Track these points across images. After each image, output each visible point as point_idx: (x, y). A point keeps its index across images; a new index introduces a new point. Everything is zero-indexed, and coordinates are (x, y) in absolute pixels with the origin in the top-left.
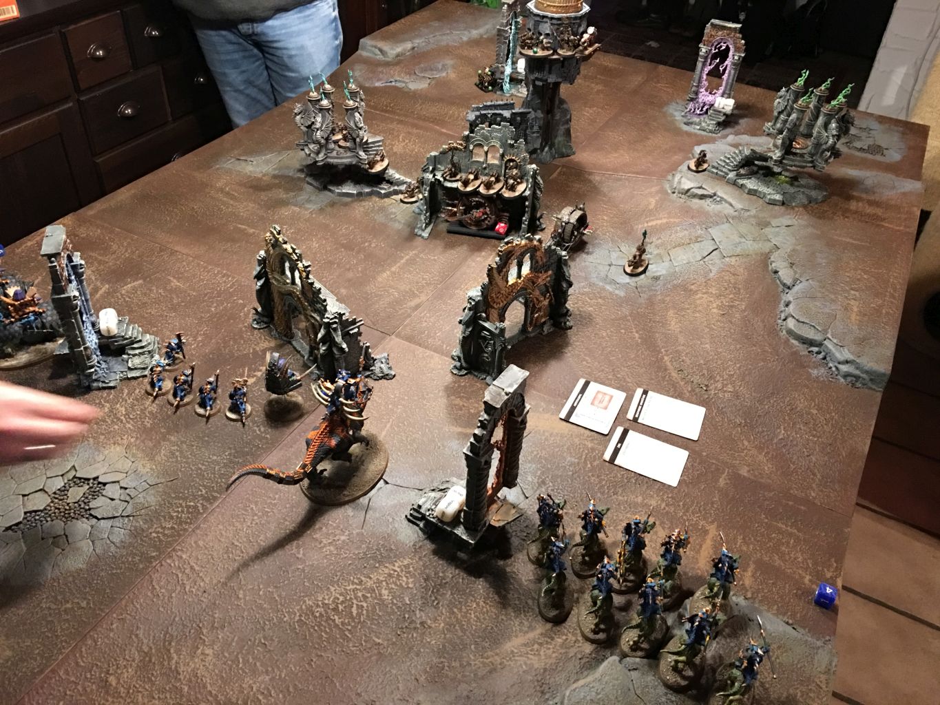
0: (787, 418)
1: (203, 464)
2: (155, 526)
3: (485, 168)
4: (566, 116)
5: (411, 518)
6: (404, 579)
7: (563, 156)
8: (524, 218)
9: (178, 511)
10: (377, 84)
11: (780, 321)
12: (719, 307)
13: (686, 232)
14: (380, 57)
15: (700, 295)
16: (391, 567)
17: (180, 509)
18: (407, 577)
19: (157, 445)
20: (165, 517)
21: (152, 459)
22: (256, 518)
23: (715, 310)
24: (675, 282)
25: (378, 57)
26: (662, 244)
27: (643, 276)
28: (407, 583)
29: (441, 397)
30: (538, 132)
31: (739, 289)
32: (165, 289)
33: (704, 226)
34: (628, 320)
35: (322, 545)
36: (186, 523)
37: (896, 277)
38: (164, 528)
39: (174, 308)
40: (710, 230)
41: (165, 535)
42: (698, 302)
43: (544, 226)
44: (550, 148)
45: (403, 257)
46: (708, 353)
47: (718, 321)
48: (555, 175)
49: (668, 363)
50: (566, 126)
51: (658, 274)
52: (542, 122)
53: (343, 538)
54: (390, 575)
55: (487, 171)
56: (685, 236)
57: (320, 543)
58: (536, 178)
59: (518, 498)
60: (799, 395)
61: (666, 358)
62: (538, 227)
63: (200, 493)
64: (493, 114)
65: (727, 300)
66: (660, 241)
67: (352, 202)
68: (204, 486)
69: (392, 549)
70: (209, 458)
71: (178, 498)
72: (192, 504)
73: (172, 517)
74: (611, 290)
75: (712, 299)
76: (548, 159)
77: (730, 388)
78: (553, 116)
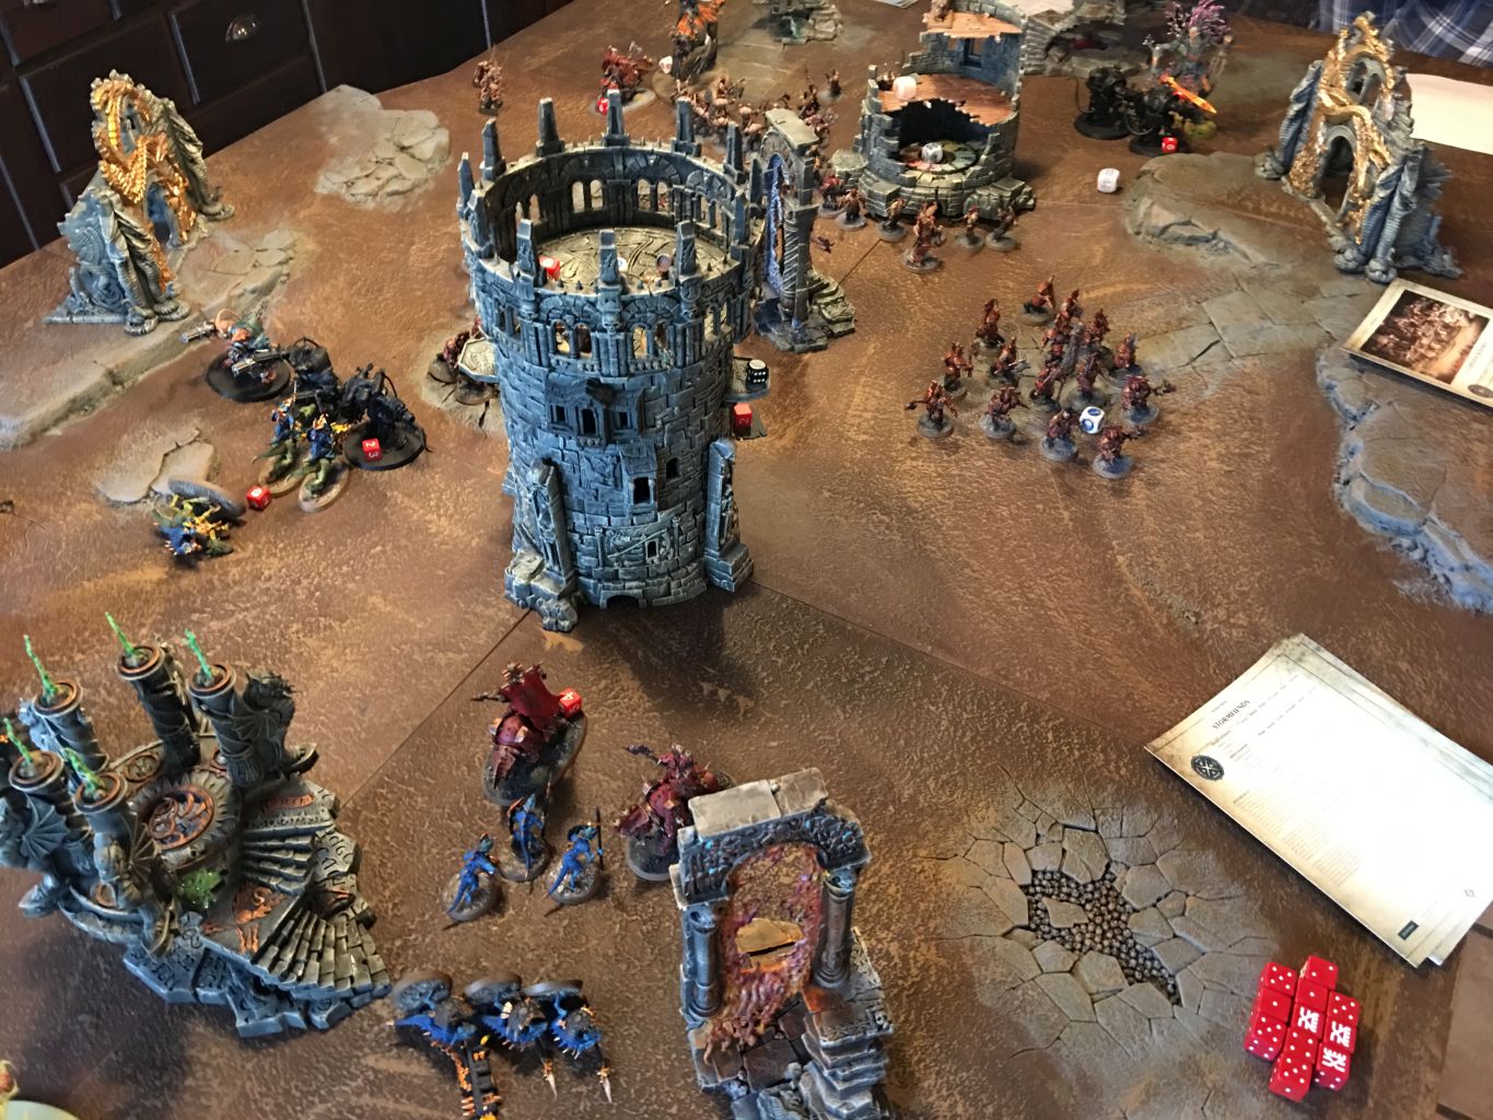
11: (1337, 486)
12: (1221, 458)
13: (1160, 309)
23: (1214, 464)
31: (1260, 420)
33: (1193, 297)
34: (1050, 485)
40: (1204, 304)
42: (1182, 447)
46: (1200, 549)
47: (1219, 485)
49: (1124, 569)
56: (1157, 318)
60: (1374, 634)
61: (1120, 559)
65: (1238, 442)
75: (1209, 442)
77: (1242, 619)
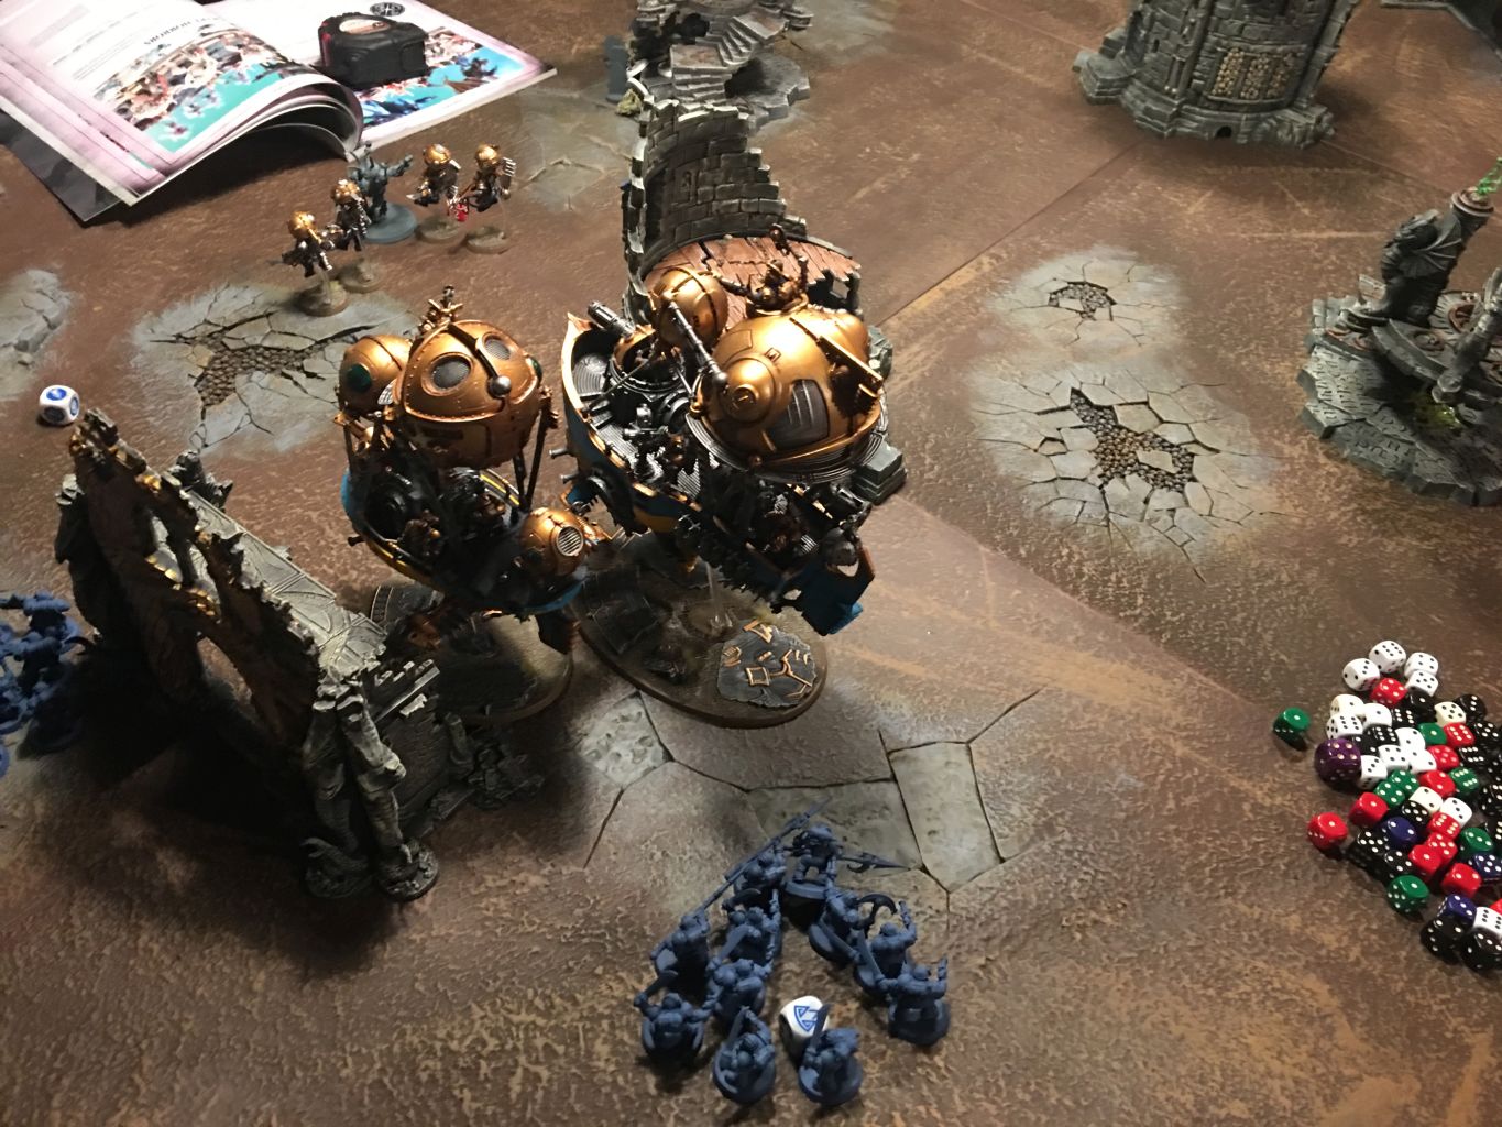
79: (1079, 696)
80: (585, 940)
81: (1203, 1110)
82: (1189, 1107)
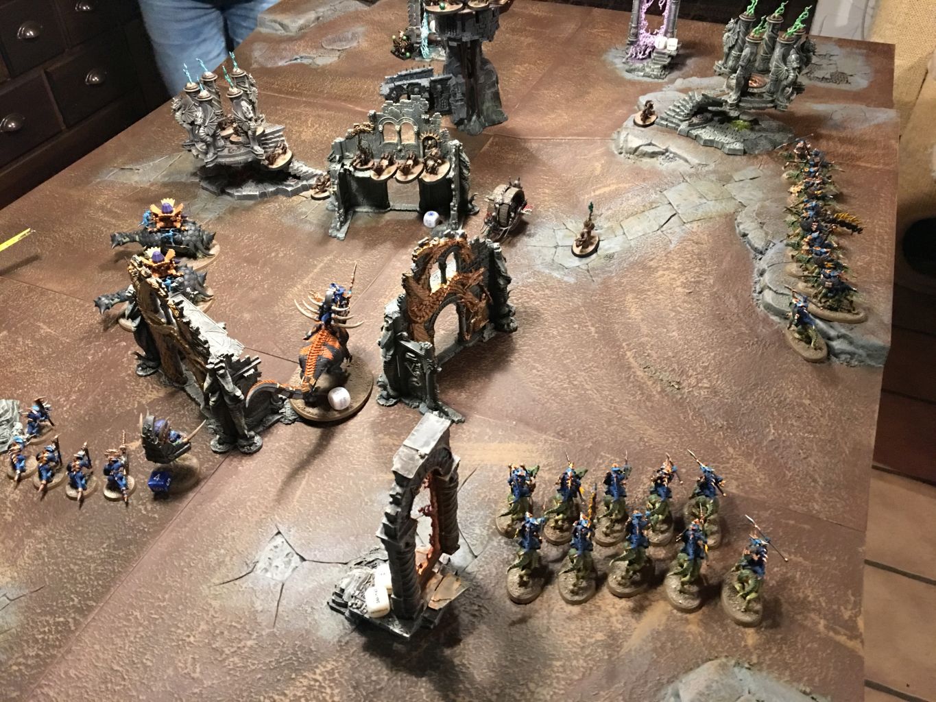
0: (775, 413)
1: (75, 564)
2: (16, 655)
3: (400, 151)
4: (491, 78)
5: (334, 605)
6: (328, 690)
7: (494, 123)
8: (452, 204)
9: (44, 632)
10: (281, 63)
11: (755, 295)
12: (684, 285)
13: (638, 197)
14: (281, 32)
15: (660, 273)
16: (311, 676)
17: (46, 629)
18: (331, 687)
19: (19, 545)
20: (27, 642)
21: (13, 563)
22: (141, 629)
23: (679, 289)
24: (631, 259)
25: (279, 33)
26: (613, 216)
27: (594, 256)
28: (332, 696)
29: (367, 436)
30: (462, 100)
31: (705, 260)
32: (33, 338)
33: (658, 189)
34: (581, 312)
35: (224, 656)
36: (54, 647)
37: (882, 227)
38: (26, 657)
39: (42, 363)
40: (665, 192)
41: (27, 666)
42: (659, 280)
43: (477, 209)
44: (479, 117)
45: (316, 265)
46: (677, 343)
47: (684, 302)
48: (486, 147)
49: (631, 360)
50: (493, 90)
51: (611, 251)
52: (464, 88)
53: (249, 643)
54: (310, 688)
55: (402, 154)
56: (637, 203)
57: (221, 654)
58: (460, 156)
59: (465, 559)
60: (787, 384)
61: (629, 354)
62: (470, 211)
63: (71, 603)
64: (410, 84)
65: (693, 274)
66: (610, 212)
67: (255, 204)
68: (77, 593)
69: (312, 651)
70: (83, 554)
71: (44, 613)
72: (62, 619)
73: (36, 641)
74: (559, 277)
75: (675, 276)
76: (477, 130)
77: (706, 383)
78: (476, 80)
79: (496, 465)
80: (283, 664)
81: (584, 642)
82: (579, 643)
